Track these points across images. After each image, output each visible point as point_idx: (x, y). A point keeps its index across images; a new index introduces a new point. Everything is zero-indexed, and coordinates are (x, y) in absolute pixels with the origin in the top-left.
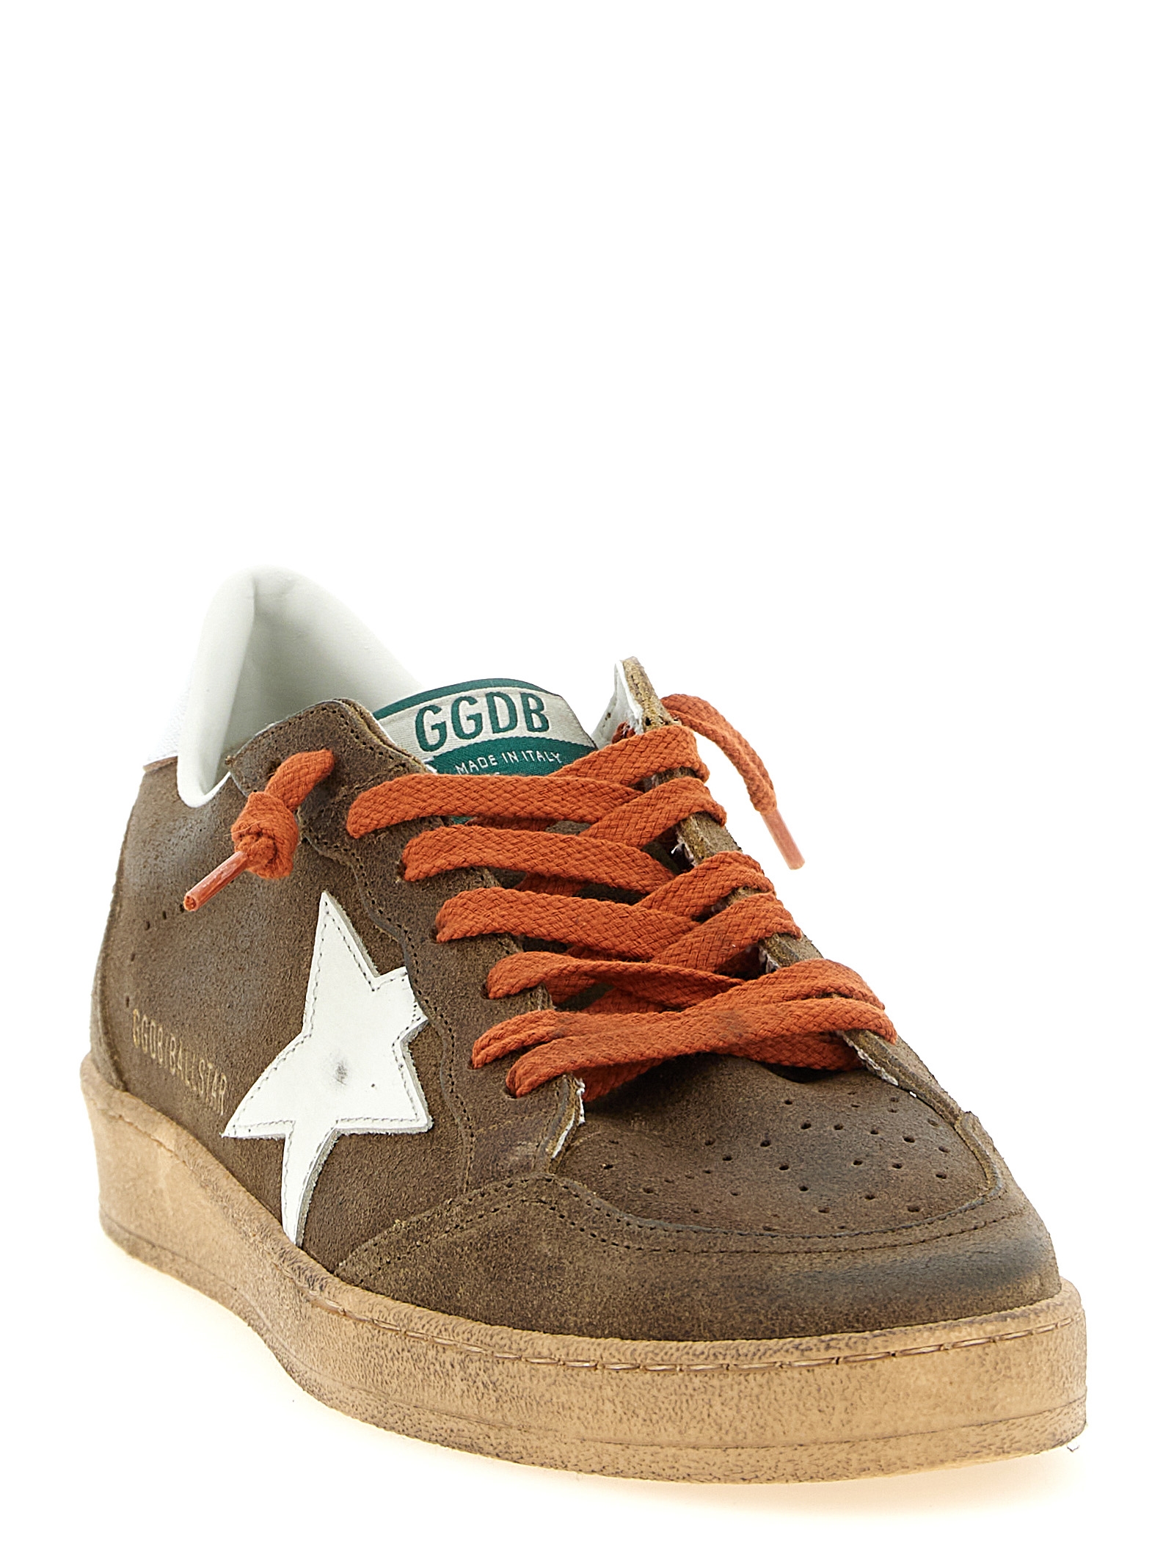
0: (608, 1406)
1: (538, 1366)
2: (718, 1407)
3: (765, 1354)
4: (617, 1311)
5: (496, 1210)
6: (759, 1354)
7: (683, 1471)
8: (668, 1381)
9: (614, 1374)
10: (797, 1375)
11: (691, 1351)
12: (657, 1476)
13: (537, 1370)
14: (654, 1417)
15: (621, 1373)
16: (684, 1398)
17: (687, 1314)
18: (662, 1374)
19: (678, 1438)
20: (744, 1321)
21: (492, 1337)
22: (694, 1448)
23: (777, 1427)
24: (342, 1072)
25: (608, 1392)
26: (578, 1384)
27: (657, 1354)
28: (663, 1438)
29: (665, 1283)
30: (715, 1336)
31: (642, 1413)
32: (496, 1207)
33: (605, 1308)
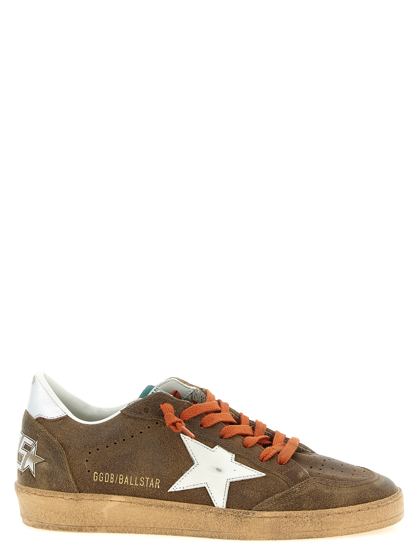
0: (353, 520)
1: (335, 515)
2: (378, 514)
3: (386, 501)
4: (351, 500)
5: (308, 487)
6: (385, 502)
7: (369, 529)
8: (368, 511)
9: (355, 513)
10: (391, 504)
11: (372, 504)
12: (362, 532)
13: (335, 516)
14: (364, 520)
15: (357, 512)
16: (371, 514)
17: (367, 497)
18: (367, 510)
19: (368, 523)
20: (378, 496)
21: (320, 512)
22: (372, 524)
23: (388, 516)
24: (219, 470)
25: (354, 517)
26: (346, 517)
27: (365, 506)
28: (365, 524)
29: (360, 492)
30: (373, 500)
31: (361, 519)
32: (308, 486)
33: (348, 500)
